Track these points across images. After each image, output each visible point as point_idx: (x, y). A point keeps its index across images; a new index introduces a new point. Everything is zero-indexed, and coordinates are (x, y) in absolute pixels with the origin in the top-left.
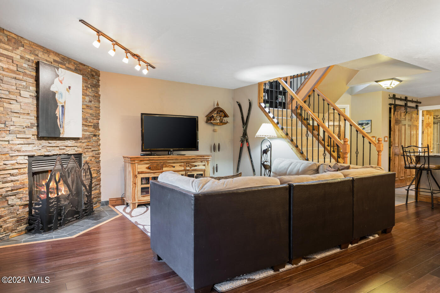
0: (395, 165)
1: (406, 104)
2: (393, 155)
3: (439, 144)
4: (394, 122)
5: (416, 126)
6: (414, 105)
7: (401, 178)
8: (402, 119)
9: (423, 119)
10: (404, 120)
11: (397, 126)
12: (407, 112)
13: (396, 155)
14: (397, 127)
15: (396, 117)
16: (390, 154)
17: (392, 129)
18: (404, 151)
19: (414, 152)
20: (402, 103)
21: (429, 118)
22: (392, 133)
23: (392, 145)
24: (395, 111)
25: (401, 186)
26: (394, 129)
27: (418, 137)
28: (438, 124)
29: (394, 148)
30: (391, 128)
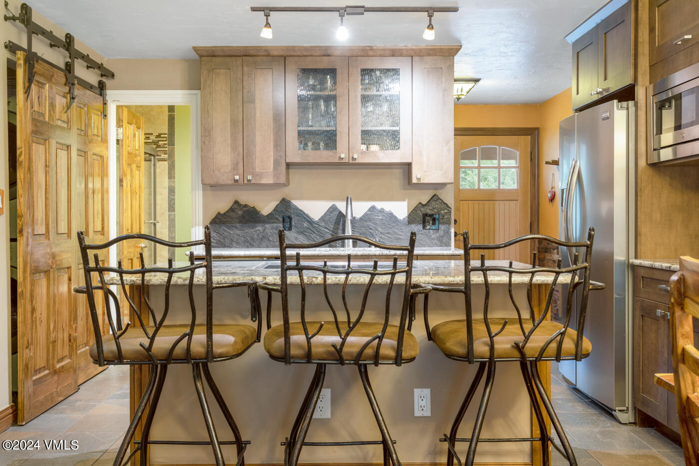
0: (37, 314)
1: (69, 68)
2: (29, 272)
3: (155, 225)
4: (29, 130)
5: (102, 157)
6: (92, 77)
7: (58, 366)
8: (59, 123)
9: (120, 137)
10: (65, 125)
11: (41, 148)
12: (73, 98)
13: (40, 273)
14: (38, 151)
15: (36, 108)
16: (14, 267)
17: (22, 158)
18: (92, 264)
19: (143, 272)
20: (58, 57)
21: (135, 135)
22: (20, 174)
23: (21, 231)
24: (30, 79)
25: (61, 399)
26: (30, 160)
27: (108, 199)
28: (151, 161)
29: (30, 240)
30: (18, 152)
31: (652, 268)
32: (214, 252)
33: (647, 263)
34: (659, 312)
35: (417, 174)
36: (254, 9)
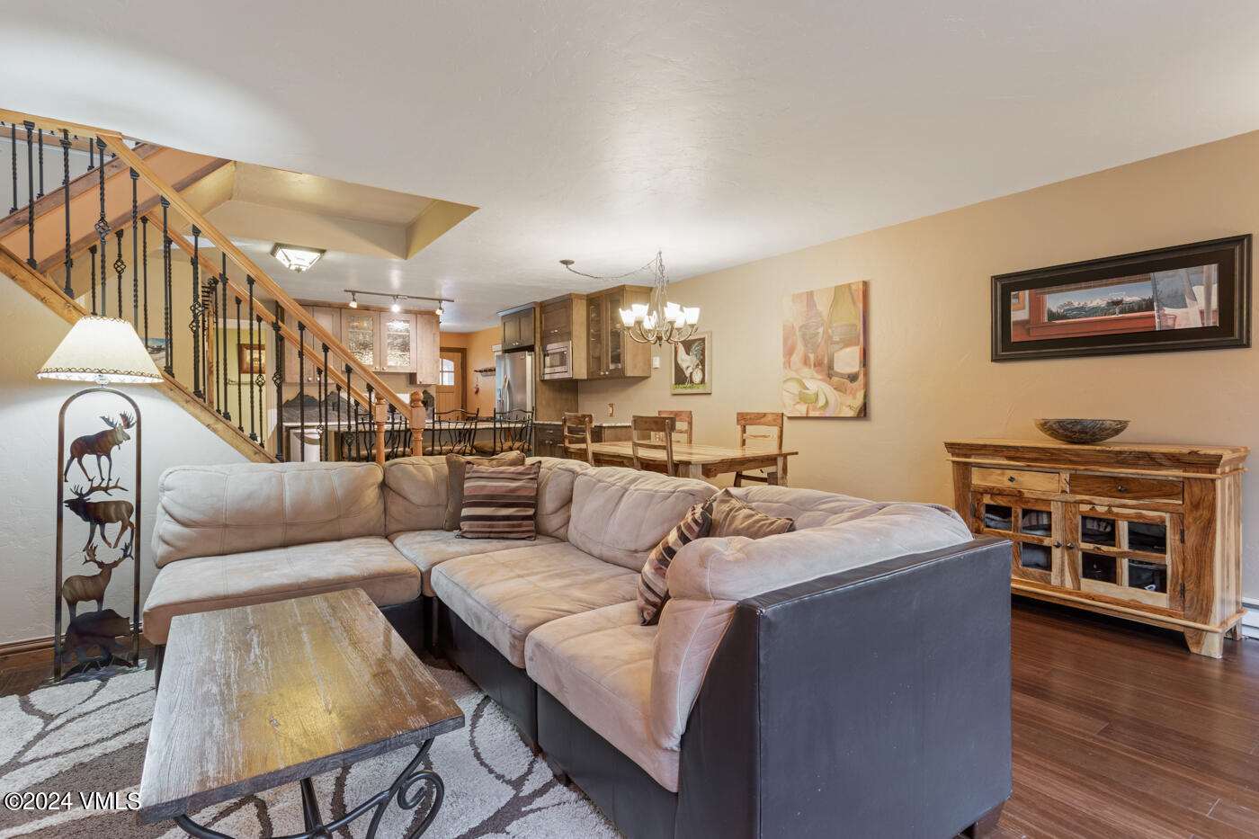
31: (543, 424)
32: (306, 424)
33: (541, 422)
34: (547, 442)
35: (419, 379)
36: (346, 291)
